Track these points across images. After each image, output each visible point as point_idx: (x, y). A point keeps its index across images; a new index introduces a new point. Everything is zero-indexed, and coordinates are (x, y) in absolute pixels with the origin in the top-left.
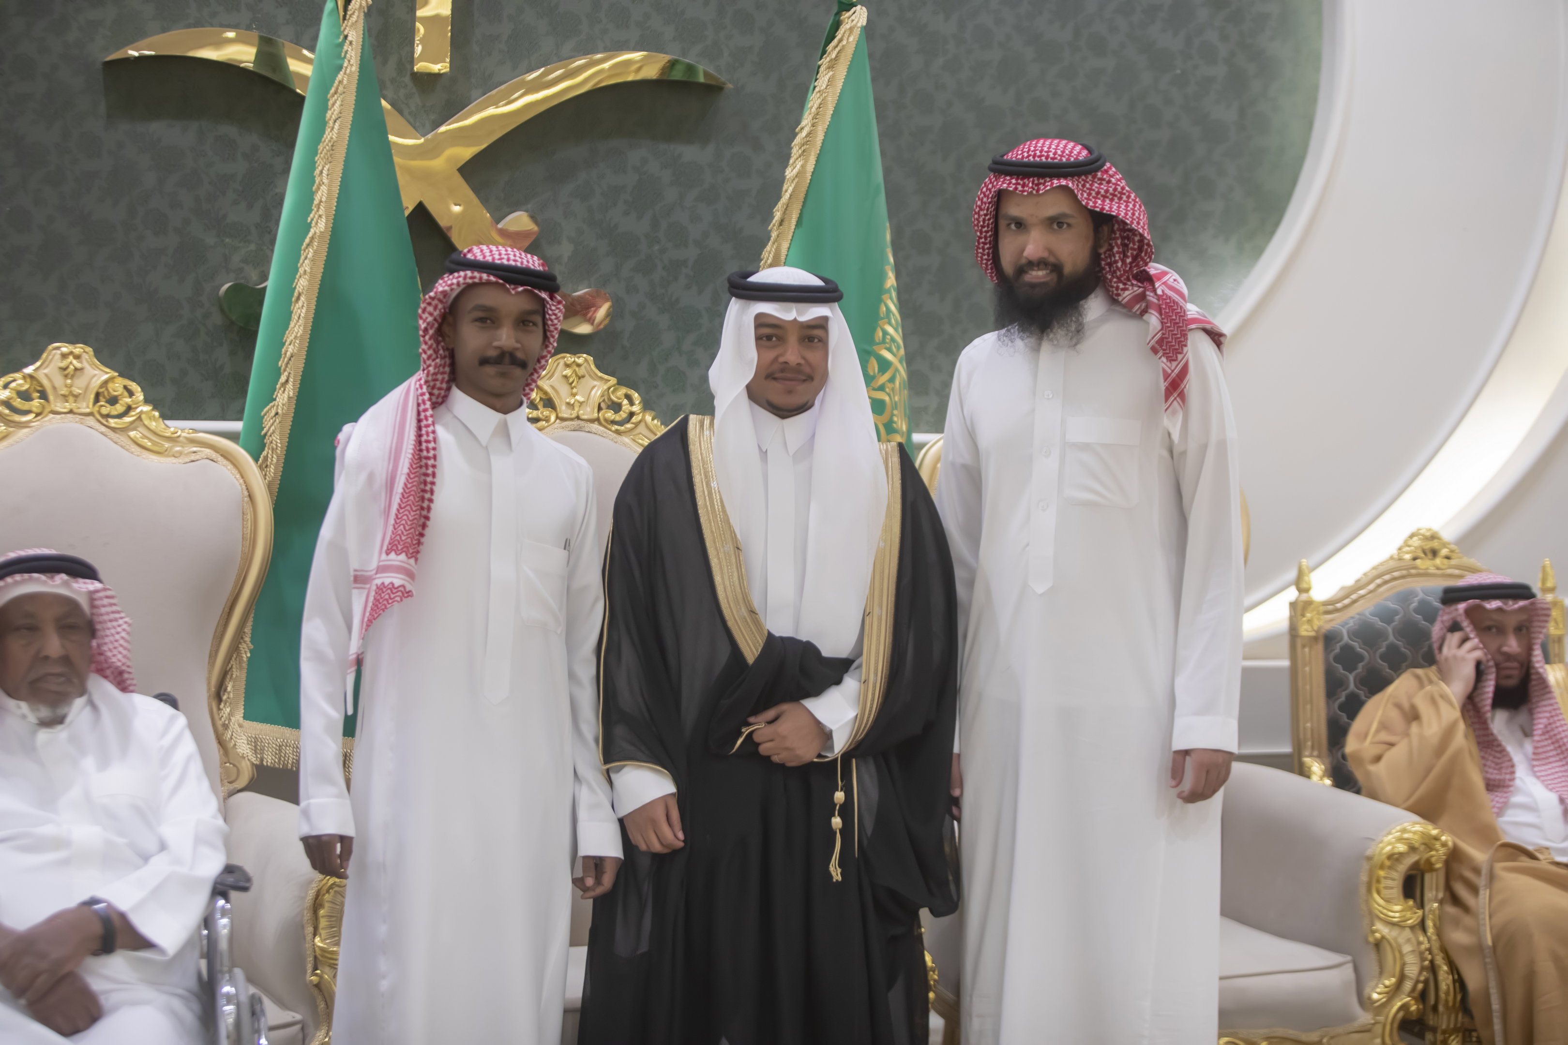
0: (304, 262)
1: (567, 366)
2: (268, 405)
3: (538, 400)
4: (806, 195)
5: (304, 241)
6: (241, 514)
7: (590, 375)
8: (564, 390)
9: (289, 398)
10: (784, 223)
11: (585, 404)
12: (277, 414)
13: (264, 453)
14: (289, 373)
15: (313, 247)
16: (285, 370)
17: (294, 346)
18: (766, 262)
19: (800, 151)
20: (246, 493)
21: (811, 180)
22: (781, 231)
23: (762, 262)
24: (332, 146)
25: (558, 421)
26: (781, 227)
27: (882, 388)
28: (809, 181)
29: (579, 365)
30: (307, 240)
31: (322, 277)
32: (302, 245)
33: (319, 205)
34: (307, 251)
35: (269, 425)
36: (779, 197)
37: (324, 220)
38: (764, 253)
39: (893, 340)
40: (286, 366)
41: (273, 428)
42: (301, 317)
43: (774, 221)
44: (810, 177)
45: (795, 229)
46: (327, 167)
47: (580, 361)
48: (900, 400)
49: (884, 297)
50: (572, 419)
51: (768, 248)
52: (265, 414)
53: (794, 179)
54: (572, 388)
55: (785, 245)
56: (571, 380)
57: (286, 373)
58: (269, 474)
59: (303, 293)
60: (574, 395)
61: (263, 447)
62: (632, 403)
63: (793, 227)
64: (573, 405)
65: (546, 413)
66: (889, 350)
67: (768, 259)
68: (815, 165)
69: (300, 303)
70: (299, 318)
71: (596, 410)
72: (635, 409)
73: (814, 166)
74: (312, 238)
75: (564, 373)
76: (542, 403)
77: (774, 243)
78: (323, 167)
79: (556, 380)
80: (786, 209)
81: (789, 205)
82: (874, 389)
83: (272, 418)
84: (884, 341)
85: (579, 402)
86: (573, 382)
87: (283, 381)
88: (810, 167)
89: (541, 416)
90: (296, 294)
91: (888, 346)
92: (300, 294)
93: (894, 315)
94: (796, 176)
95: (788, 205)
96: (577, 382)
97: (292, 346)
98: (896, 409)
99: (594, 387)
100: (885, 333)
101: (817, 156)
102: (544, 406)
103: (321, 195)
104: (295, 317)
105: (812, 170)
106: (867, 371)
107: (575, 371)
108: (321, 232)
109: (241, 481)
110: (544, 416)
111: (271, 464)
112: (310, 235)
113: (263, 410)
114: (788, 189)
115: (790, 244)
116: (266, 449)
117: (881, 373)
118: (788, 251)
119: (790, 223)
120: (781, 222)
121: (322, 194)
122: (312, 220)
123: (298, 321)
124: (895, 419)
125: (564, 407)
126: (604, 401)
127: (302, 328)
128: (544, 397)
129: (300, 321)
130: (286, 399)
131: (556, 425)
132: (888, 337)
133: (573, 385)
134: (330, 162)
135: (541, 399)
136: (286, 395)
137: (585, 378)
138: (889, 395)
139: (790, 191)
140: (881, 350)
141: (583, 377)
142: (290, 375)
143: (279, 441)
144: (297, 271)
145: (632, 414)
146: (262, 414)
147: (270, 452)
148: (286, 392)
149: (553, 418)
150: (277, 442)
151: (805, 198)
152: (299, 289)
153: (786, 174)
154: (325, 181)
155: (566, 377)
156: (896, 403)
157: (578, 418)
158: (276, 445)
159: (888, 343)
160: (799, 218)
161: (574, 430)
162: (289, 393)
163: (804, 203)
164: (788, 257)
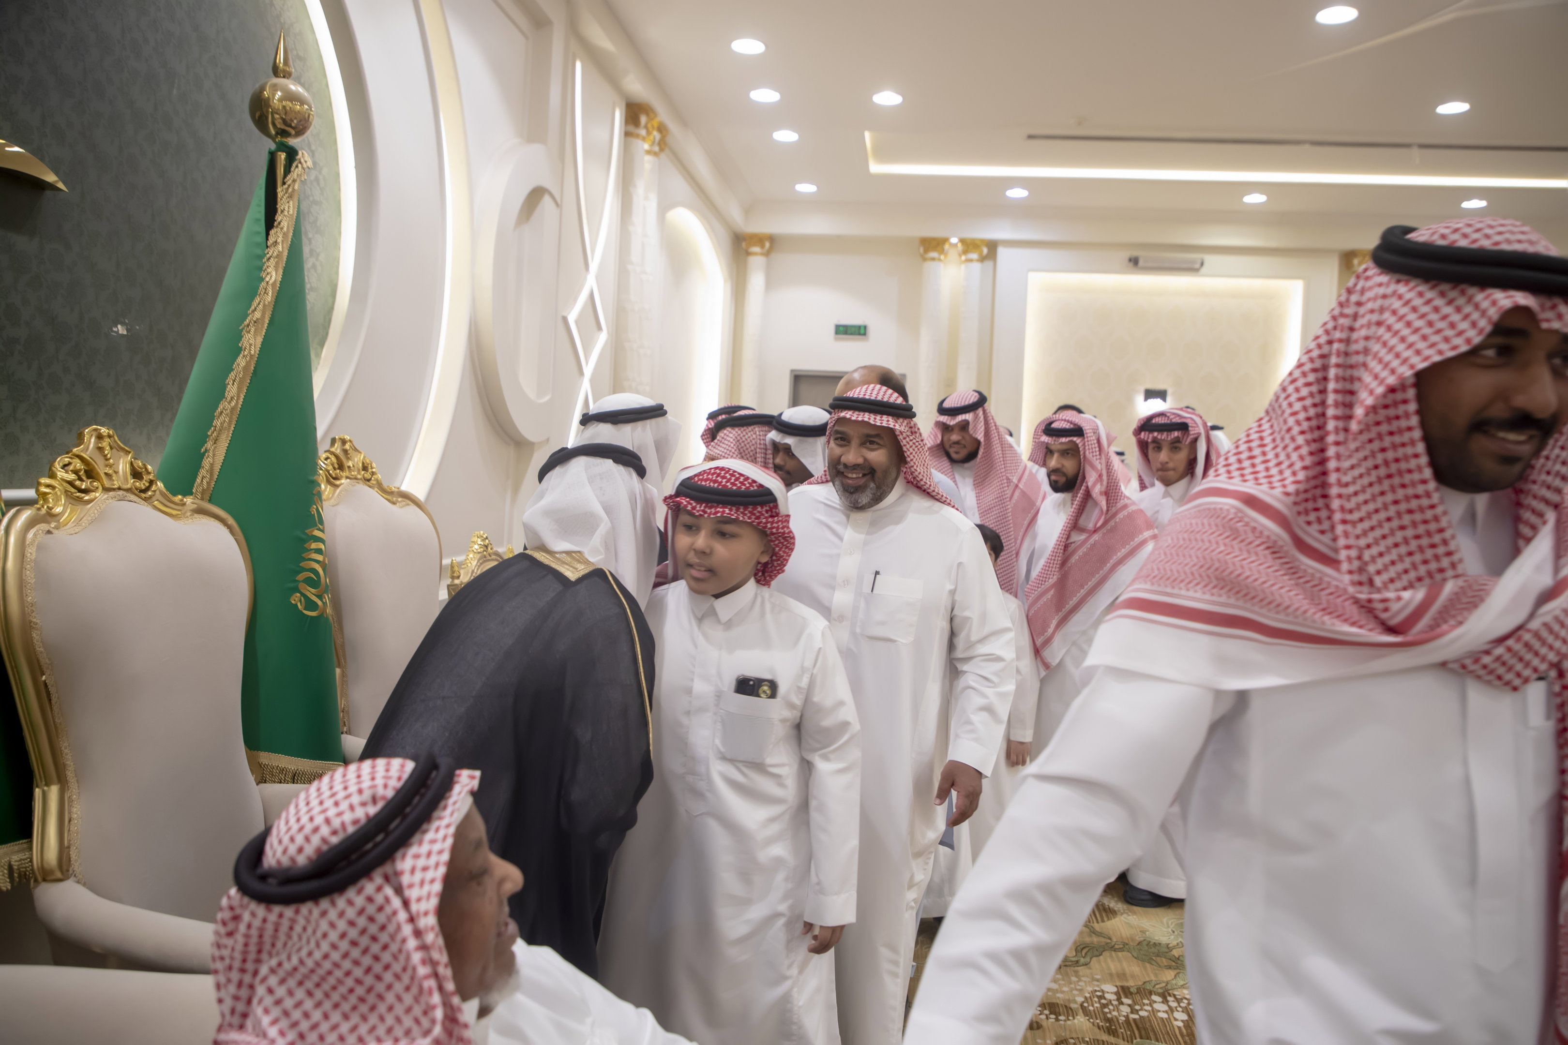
1: (101, 437)
25: (104, 492)
29: (109, 436)
50: (114, 490)
54: (108, 460)
62: (149, 473)
72: (151, 477)
75: (99, 445)
86: (108, 454)
107: (108, 442)
125: (105, 478)
133: (109, 456)
137: (117, 448)
145: (151, 482)
149: (100, 488)
155: (100, 448)
157: (119, 489)
161: (120, 500)
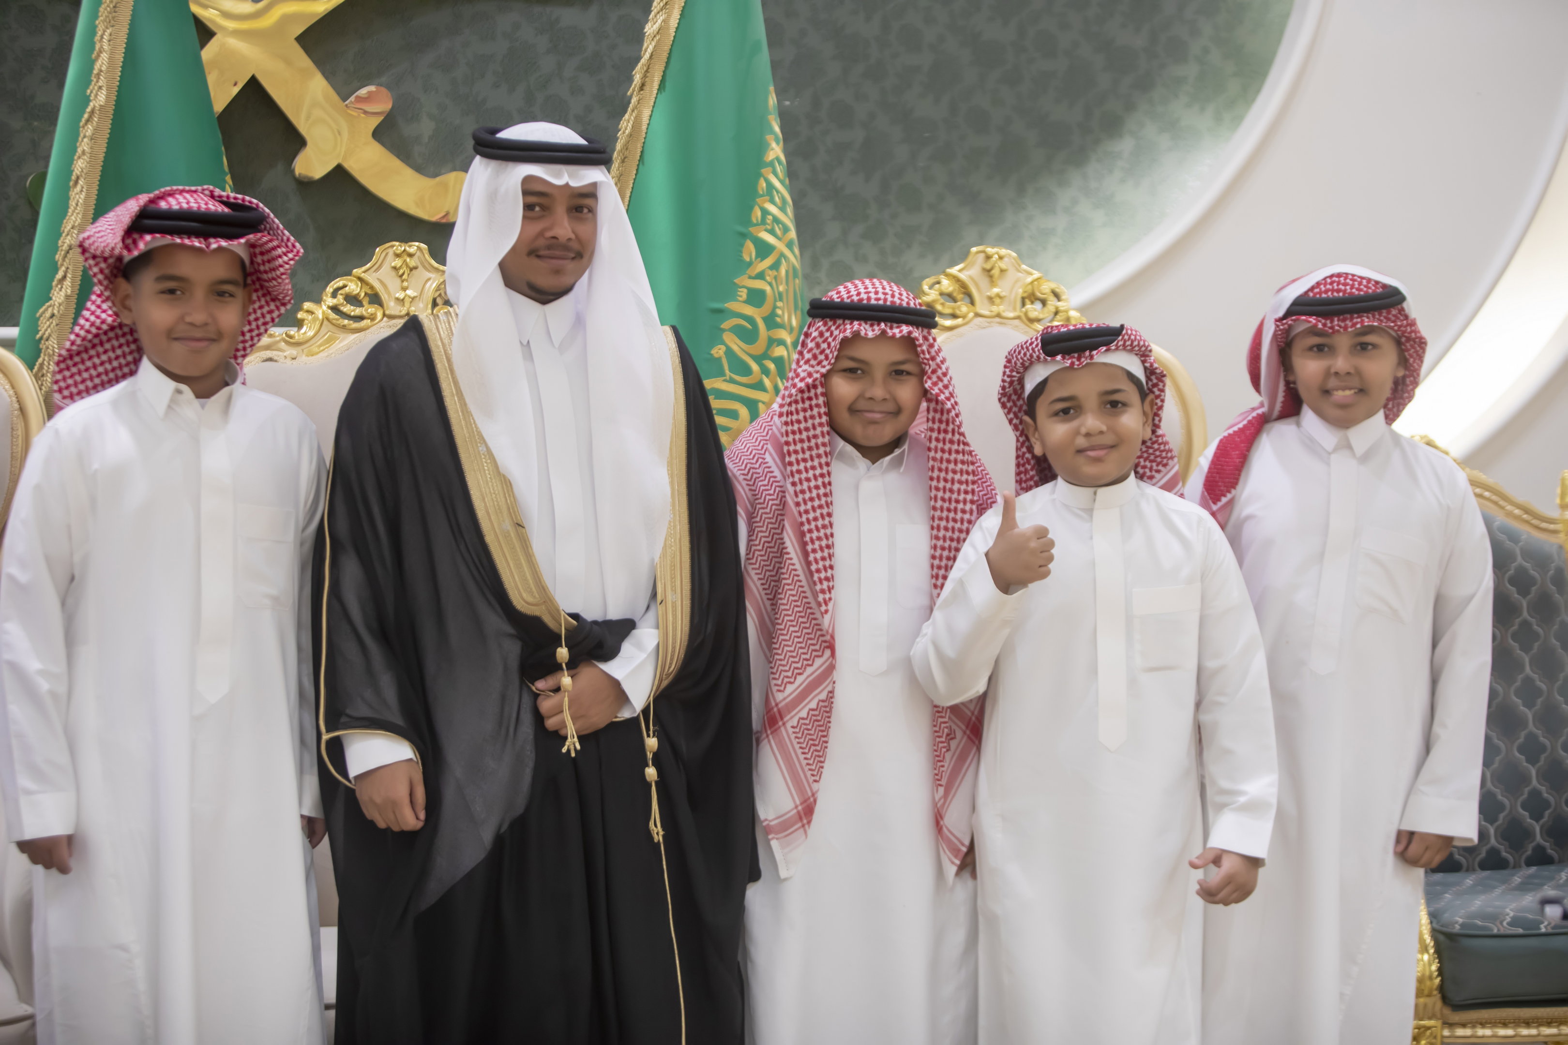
0: (82, 141)
1: (398, 256)
2: (44, 305)
3: (363, 294)
4: (670, 54)
5: (82, 116)
6: (10, 430)
7: (424, 267)
8: (393, 283)
9: (67, 297)
10: (645, 88)
11: (418, 298)
12: (53, 316)
13: (40, 360)
14: (68, 268)
15: (92, 123)
16: (62, 265)
17: (72, 236)
18: (624, 133)
19: (662, 4)
20: (16, 406)
21: (675, 37)
22: (641, 96)
23: (620, 133)
24: (115, 7)
25: (385, 319)
26: (642, 92)
27: (761, 276)
28: (672, 39)
30: (86, 116)
31: (104, 157)
32: (80, 121)
33: (98, 75)
34: (86, 128)
35: (45, 327)
36: (639, 58)
37: (104, 92)
38: (622, 122)
39: (776, 220)
40: (64, 260)
41: (49, 330)
42: (79, 204)
43: (633, 86)
44: (674, 34)
45: (657, 94)
46: (108, 31)
47: (412, 250)
48: (787, 291)
49: (763, 171)
51: (627, 116)
52: (41, 316)
53: (655, 36)
54: (403, 281)
55: (646, 113)
56: (401, 272)
57: (63, 268)
58: (46, 383)
59: (81, 176)
60: (404, 289)
61: (38, 353)
63: (655, 92)
64: (403, 300)
65: (371, 310)
66: (772, 232)
67: (626, 129)
68: (680, 19)
69: (79, 188)
70: (77, 205)
71: (430, 306)
73: (678, 21)
74: (93, 112)
75: (393, 264)
76: (367, 299)
77: (633, 111)
78: (104, 31)
79: (385, 272)
80: (647, 71)
81: (651, 66)
82: (750, 277)
83: (48, 320)
84: (763, 221)
85: (409, 297)
86: (403, 274)
87: (60, 277)
88: (674, 22)
89: (365, 313)
90: (74, 178)
91: (769, 227)
92: (78, 178)
93: (778, 192)
94: (658, 33)
95: (649, 66)
96: (408, 275)
97: (69, 237)
98: (781, 300)
99: (429, 279)
100: (765, 212)
101: (682, 9)
102: (370, 303)
103: (100, 63)
104: (72, 203)
105: (676, 25)
106: (741, 257)
107: (405, 261)
108: (101, 106)
109: (11, 392)
110: (368, 313)
111: (47, 372)
112: (89, 109)
113: (37, 312)
114: (648, 47)
115: (652, 112)
116: (42, 355)
117: (759, 259)
118: (650, 120)
119: (652, 87)
120: (642, 87)
121: (102, 63)
122: (91, 92)
123: (76, 209)
124: (779, 312)
125: (392, 304)
126: (440, 295)
127: (80, 216)
128: (369, 292)
129: (78, 208)
130: (62, 298)
131: (382, 324)
132: (770, 217)
133: (405, 277)
134: (113, 26)
135: (366, 294)
136: (63, 293)
137: (418, 270)
138: (770, 284)
139: (649, 51)
140: (760, 232)
141: (416, 268)
142: (69, 270)
143: (56, 346)
144: (75, 151)
146: (38, 315)
147: (46, 358)
148: (63, 290)
149: (379, 315)
150: (53, 347)
151: (669, 58)
152: (77, 171)
153: (645, 30)
154: (106, 47)
155: (395, 268)
156: (780, 294)
158: (53, 351)
159: (769, 225)
160: (661, 81)
162: (66, 291)
163: (668, 63)
164: (650, 127)
